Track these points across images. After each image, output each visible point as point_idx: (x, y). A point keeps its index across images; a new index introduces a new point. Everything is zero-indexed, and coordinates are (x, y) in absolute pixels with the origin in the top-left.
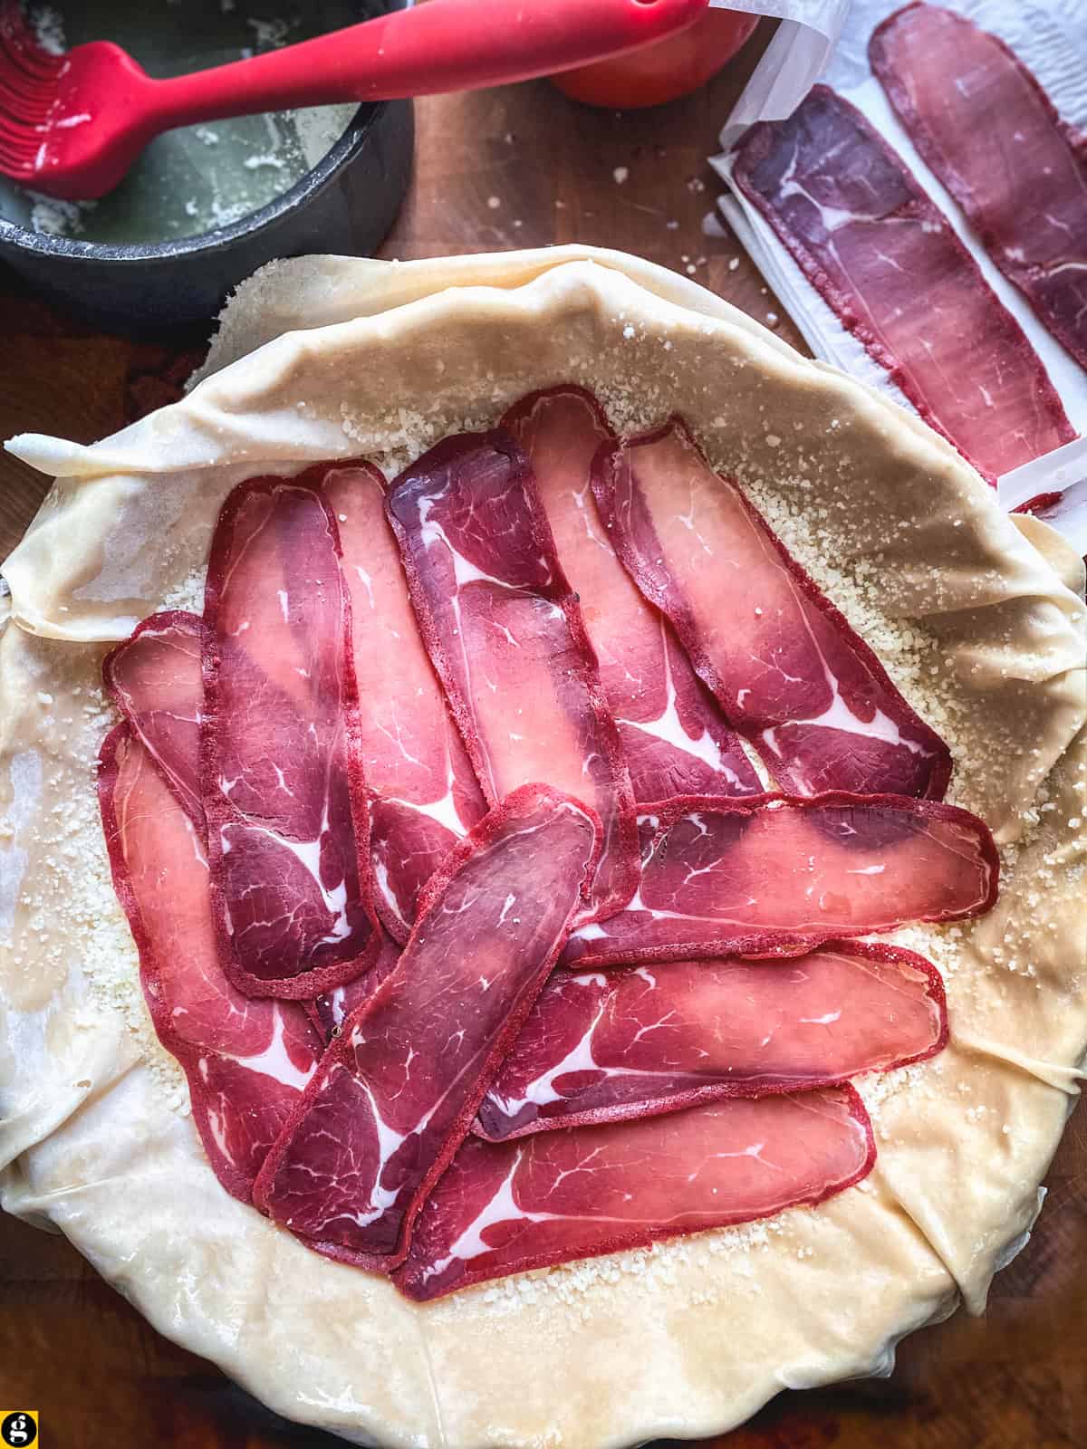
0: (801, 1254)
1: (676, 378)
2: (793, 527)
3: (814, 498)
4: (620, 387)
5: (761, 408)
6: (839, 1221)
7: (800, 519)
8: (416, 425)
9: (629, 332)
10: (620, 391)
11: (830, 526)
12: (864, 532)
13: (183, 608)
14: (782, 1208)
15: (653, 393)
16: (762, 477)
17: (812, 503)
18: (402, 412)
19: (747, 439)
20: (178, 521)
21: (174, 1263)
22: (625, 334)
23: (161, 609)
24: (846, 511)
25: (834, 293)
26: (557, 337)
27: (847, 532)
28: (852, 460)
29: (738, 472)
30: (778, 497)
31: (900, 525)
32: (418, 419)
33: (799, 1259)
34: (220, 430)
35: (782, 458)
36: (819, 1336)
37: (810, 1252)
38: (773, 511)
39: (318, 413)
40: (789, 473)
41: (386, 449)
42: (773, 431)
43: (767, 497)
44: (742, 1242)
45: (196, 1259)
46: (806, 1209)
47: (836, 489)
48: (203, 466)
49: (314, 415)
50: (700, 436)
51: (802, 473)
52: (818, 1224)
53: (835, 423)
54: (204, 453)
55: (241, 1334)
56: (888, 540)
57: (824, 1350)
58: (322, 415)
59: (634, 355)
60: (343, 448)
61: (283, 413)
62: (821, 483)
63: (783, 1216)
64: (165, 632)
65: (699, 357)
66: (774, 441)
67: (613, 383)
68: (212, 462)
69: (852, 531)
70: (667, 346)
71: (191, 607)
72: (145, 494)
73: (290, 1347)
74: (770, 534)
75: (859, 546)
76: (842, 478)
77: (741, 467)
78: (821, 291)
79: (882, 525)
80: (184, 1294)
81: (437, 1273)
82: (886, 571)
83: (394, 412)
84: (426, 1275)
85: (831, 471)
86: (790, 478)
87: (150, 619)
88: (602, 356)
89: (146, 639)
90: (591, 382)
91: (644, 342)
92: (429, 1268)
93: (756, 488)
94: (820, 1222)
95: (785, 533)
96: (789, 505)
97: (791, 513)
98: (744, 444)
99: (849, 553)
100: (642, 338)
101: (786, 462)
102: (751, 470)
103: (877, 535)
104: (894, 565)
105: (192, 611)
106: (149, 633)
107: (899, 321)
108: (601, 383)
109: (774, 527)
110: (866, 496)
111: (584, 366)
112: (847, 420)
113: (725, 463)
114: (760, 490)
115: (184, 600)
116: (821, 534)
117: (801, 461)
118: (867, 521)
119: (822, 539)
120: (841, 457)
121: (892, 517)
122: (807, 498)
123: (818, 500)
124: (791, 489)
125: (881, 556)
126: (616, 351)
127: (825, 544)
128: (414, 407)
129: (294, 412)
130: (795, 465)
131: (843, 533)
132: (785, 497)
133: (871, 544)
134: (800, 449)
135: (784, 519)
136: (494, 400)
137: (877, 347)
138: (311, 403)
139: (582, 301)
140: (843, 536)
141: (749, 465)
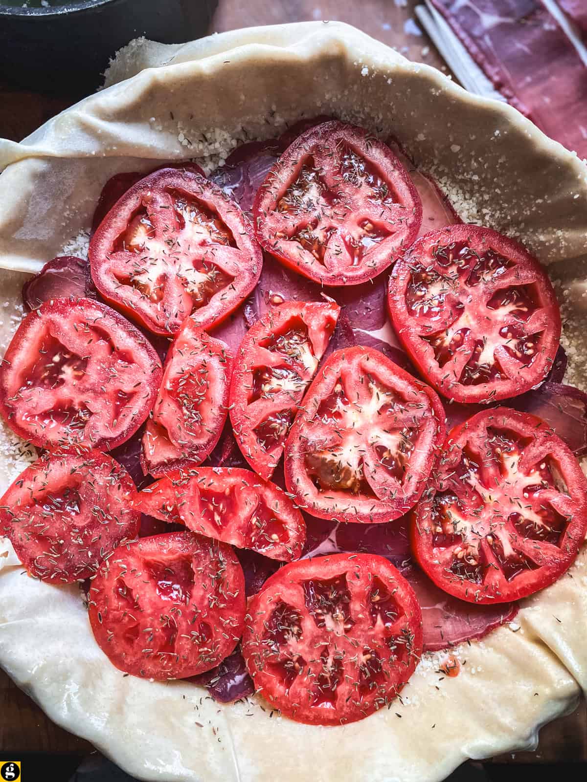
0: (473, 671)
1: (394, 107)
2: (467, 207)
3: (480, 187)
4: (357, 115)
5: (449, 125)
6: (499, 650)
7: (471, 202)
8: (225, 140)
9: (365, 72)
10: (356, 118)
11: (490, 206)
12: (513, 209)
13: (75, 255)
14: (458, 642)
15: (378, 118)
16: (447, 174)
17: (479, 191)
18: (218, 131)
19: (438, 149)
20: (72, 195)
21: (63, 677)
22: (362, 73)
23: (61, 255)
24: (501, 195)
25: (488, 67)
26: (317, 77)
27: (501, 209)
28: (506, 158)
29: (431, 172)
30: (457, 188)
31: (537, 202)
32: (226, 135)
33: (472, 675)
34: (100, 131)
35: (460, 160)
36: (491, 725)
37: (479, 669)
38: (455, 197)
39: (163, 128)
40: (466, 170)
41: (206, 154)
42: (456, 142)
43: (449, 188)
44: (434, 665)
45: (78, 674)
46: (476, 642)
47: (495, 180)
48: (88, 155)
49: (160, 128)
50: (408, 148)
51: (472, 170)
52: (485, 652)
53: (497, 132)
54: (88, 147)
55: (108, 722)
56: (528, 213)
57: (492, 733)
58: (165, 129)
59: (367, 91)
60: (178, 151)
61: (140, 125)
62: (486, 177)
63: (461, 647)
64: (62, 270)
65: (409, 90)
66: (456, 148)
67: (353, 112)
68: (93, 153)
69: (504, 208)
70: (389, 81)
71: (80, 255)
72: (50, 172)
73: (139, 732)
74: (453, 211)
75: (509, 218)
76: (500, 171)
77: (434, 168)
78: (480, 66)
79: (525, 203)
80: (69, 696)
81: (237, 684)
82: (526, 234)
83: (212, 130)
84: (229, 685)
85: (492, 168)
86: (465, 174)
87: (53, 261)
88: (346, 93)
89: (50, 274)
90: (338, 111)
91: (374, 79)
92: (232, 681)
93: (443, 182)
94: (486, 651)
95: (462, 211)
96: (464, 193)
97: (465, 199)
98: (436, 152)
99: (502, 223)
100: (374, 75)
101: (463, 163)
102: (440, 170)
103: (521, 209)
104: (531, 230)
105: (80, 257)
106: (53, 270)
107: (529, 85)
108: (344, 113)
109: (455, 207)
110: (515, 183)
111: (334, 100)
112: (505, 130)
113: (423, 166)
114: (445, 183)
115: (75, 250)
116: (485, 211)
117: (473, 162)
118: (514, 201)
119: (485, 215)
120: (499, 157)
121: (532, 197)
122: (476, 187)
123: (483, 189)
124: (465, 181)
125: (522, 225)
126: (355, 87)
127: (487, 218)
128: (225, 127)
129: (148, 125)
130: (469, 165)
131: (499, 210)
132: (461, 188)
133: (516, 216)
134: (473, 153)
135: (461, 202)
136: (276, 125)
137: (515, 100)
138: (159, 120)
139: (334, 51)
140: (498, 212)
141: (439, 167)
